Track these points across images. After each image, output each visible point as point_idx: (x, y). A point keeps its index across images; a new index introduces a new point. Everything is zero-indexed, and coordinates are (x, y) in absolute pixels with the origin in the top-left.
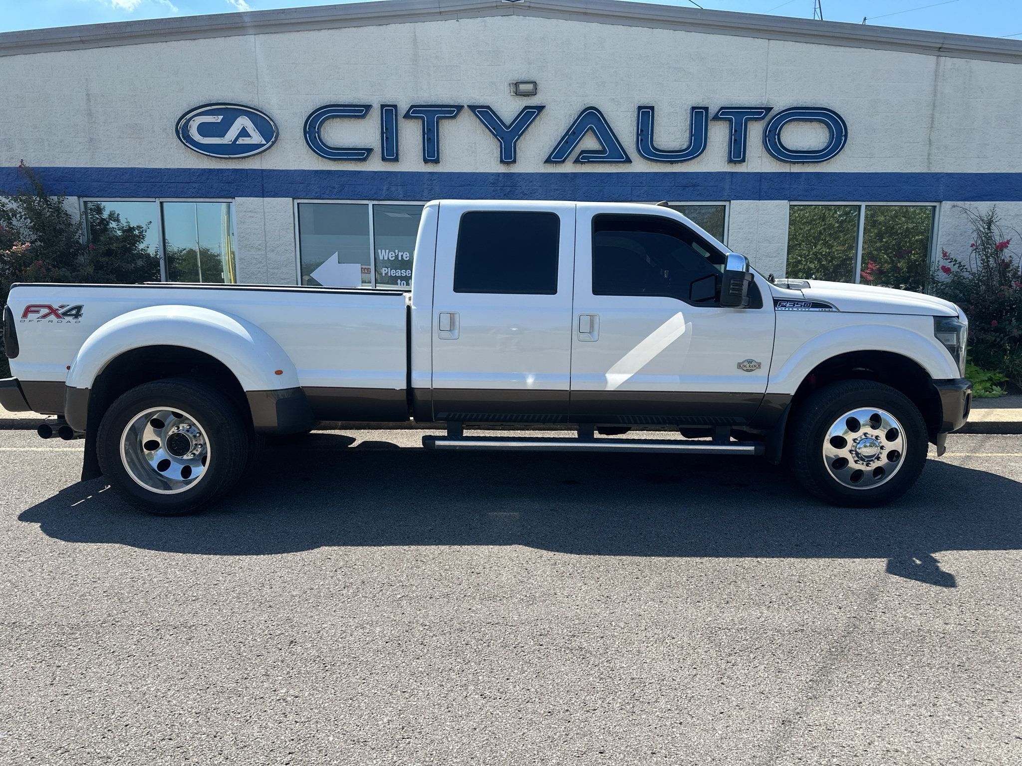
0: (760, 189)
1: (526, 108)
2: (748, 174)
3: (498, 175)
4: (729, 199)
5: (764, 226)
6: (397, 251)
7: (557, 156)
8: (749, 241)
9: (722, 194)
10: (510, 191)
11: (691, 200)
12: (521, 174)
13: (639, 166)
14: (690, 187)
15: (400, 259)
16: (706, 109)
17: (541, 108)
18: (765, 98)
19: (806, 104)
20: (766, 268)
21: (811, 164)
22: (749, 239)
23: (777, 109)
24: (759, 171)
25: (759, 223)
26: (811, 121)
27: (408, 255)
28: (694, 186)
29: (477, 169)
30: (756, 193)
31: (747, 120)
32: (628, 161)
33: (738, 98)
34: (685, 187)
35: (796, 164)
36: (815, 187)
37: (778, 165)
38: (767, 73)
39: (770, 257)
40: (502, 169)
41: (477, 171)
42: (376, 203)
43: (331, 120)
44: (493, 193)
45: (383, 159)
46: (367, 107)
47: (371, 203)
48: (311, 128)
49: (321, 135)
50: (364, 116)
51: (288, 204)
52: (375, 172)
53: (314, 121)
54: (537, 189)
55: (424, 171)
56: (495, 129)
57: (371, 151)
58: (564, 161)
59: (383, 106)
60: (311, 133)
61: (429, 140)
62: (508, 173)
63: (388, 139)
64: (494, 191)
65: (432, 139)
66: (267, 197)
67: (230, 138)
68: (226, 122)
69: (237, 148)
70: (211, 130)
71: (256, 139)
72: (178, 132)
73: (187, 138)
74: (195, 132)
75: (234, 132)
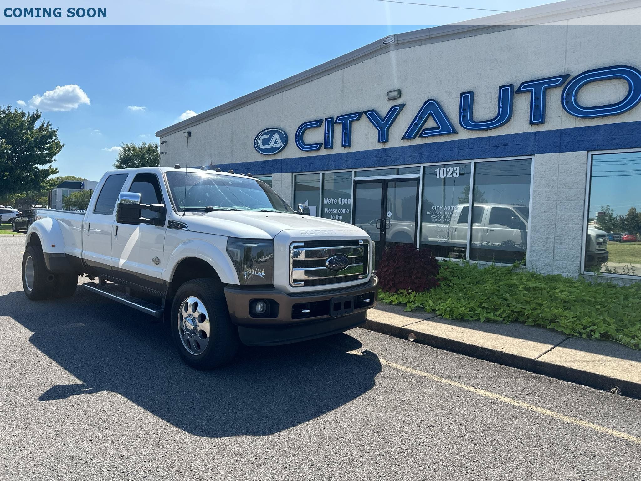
0: (560, 143)
1: (393, 107)
2: (550, 132)
3: (379, 150)
4: (533, 154)
5: (564, 173)
6: (331, 199)
7: (409, 135)
8: (551, 187)
9: (527, 149)
10: (385, 160)
11: (502, 156)
12: (390, 149)
13: (464, 135)
14: (501, 147)
15: (333, 203)
16: (511, 86)
17: (402, 106)
18: (565, 68)
19: (605, 65)
20: (567, 210)
21: (611, 117)
22: (550, 186)
23: (574, 74)
24: (560, 129)
25: (560, 171)
26: (610, 79)
27: (336, 201)
28: (504, 145)
29: (368, 148)
30: (557, 146)
31: (546, 89)
32: (455, 132)
33: (540, 72)
34: (497, 147)
35: (595, 119)
36: (616, 137)
37: (577, 122)
38: (566, 48)
39: (570, 200)
40: (380, 146)
41: (369, 149)
42: (323, 172)
43: (307, 130)
44: (376, 162)
45: (325, 148)
46: (321, 121)
47: (321, 173)
48: (299, 136)
49: (304, 139)
50: (320, 126)
51: (290, 176)
52: (323, 156)
53: (300, 132)
54: (399, 157)
55: (344, 152)
56: (377, 123)
57: (320, 144)
58: (414, 137)
59: (326, 119)
60: (298, 138)
61: (346, 134)
62: (384, 149)
63: (328, 136)
64: (376, 161)
65: (347, 134)
66: (283, 173)
67: (271, 145)
68: (270, 137)
69: (273, 149)
70: (266, 142)
71: (280, 144)
72: (255, 144)
73: (258, 146)
74: (260, 143)
75: (273, 142)
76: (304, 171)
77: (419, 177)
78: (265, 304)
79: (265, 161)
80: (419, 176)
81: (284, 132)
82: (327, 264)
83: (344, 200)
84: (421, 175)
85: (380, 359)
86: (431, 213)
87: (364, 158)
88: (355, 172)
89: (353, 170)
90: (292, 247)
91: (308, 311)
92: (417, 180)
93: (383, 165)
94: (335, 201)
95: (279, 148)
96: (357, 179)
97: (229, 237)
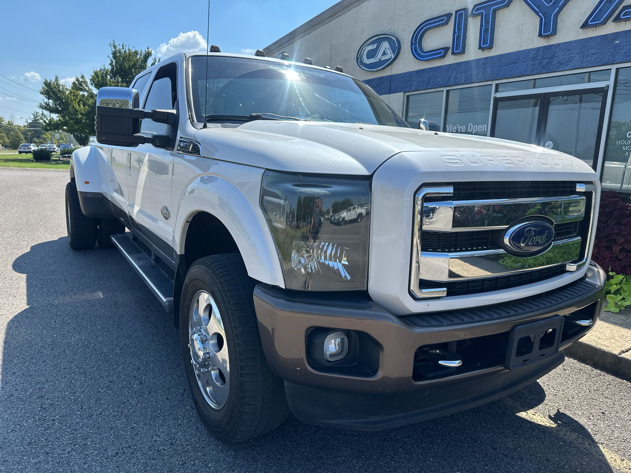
3: (538, 49)
6: (458, 125)
7: (595, 19)
10: (547, 63)
12: (559, 45)
15: (459, 131)
27: (465, 128)
40: (542, 43)
41: (520, 49)
42: (448, 88)
43: (428, 31)
44: (532, 68)
45: (453, 53)
46: (449, 16)
47: (445, 89)
48: (416, 40)
49: (423, 43)
50: (446, 23)
51: (401, 97)
52: (449, 65)
53: (417, 35)
54: (574, 57)
55: (481, 57)
56: (538, 7)
57: (446, 49)
58: (605, 22)
59: (457, 12)
60: (415, 44)
61: (486, 30)
62: (547, 46)
63: (459, 37)
64: (533, 65)
65: (488, 29)
66: (391, 93)
67: (378, 58)
68: (378, 47)
69: (380, 63)
70: (372, 54)
71: (390, 55)
72: (357, 59)
73: (361, 61)
74: (365, 57)
75: (381, 53)
76: (420, 88)
77: (608, 87)
78: (346, 339)
79: (370, 80)
80: (608, 84)
81: (396, 38)
82: (506, 241)
83: (477, 126)
84: (611, 82)
85: (600, 446)
86: (625, 142)
87: (513, 63)
88: (497, 85)
89: (494, 83)
90: (420, 197)
91: (456, 364)
92: (603, 91)
93: (544, 71)
94: (463, 129)
95: (388, 60)
96: (499, 95)
97: (267, 169)
